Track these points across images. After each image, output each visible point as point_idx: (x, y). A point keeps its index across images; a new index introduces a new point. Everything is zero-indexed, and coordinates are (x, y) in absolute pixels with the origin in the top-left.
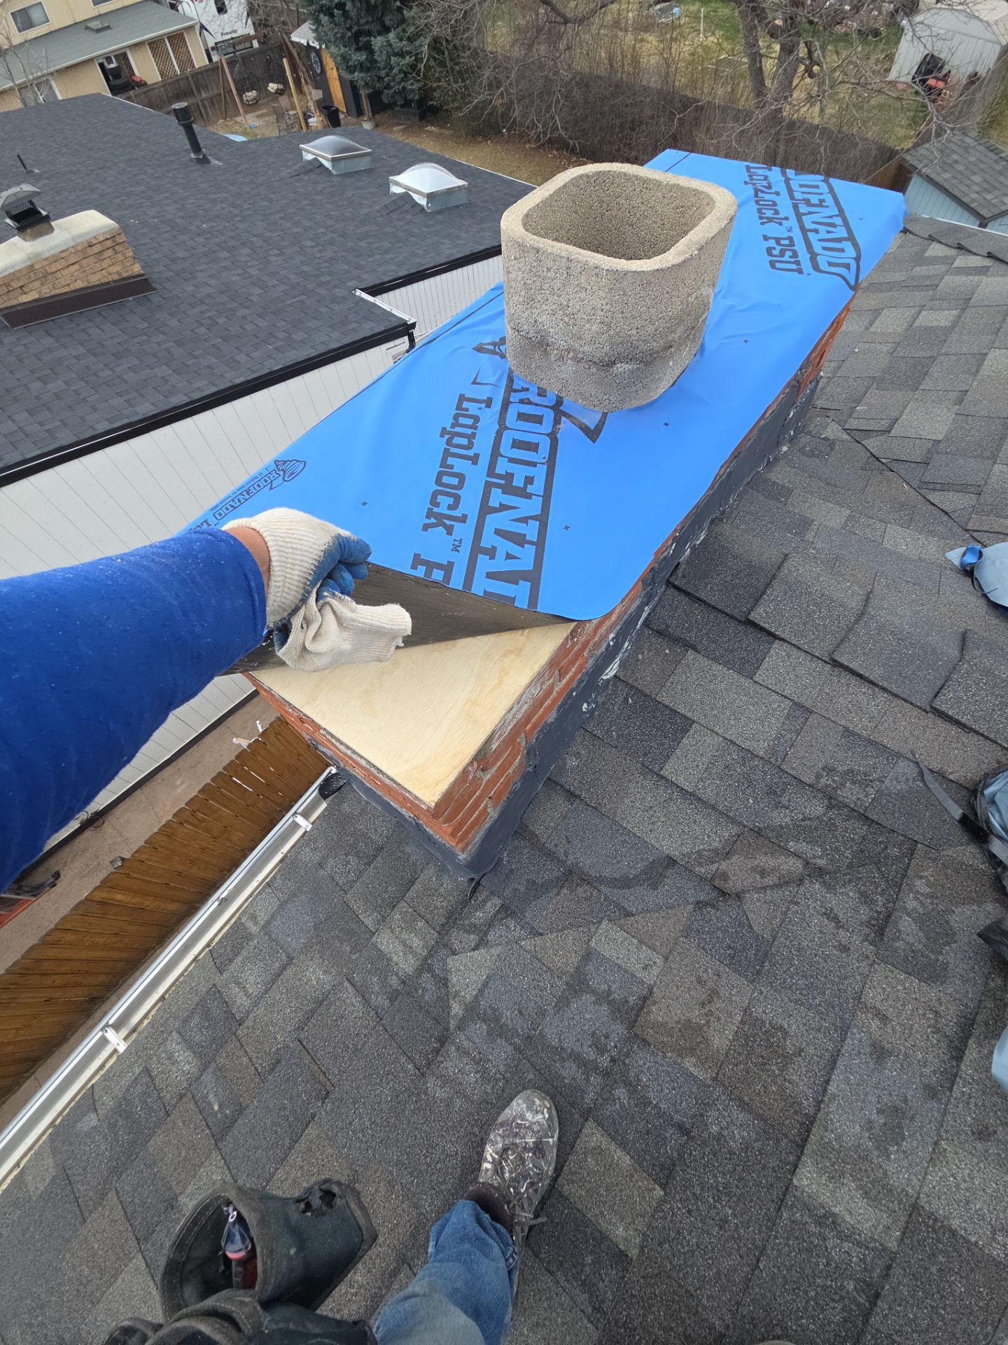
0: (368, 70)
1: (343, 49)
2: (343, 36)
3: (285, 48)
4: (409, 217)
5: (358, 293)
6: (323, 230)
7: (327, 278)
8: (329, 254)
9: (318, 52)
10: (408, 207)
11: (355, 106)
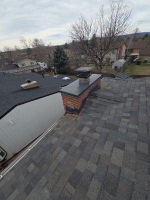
0: (60, 70)
1: (57, 69)
3: (51, 69)
4: (64, 81)
5: (60, 87)
9: (54, 69)
11: (58, 73)
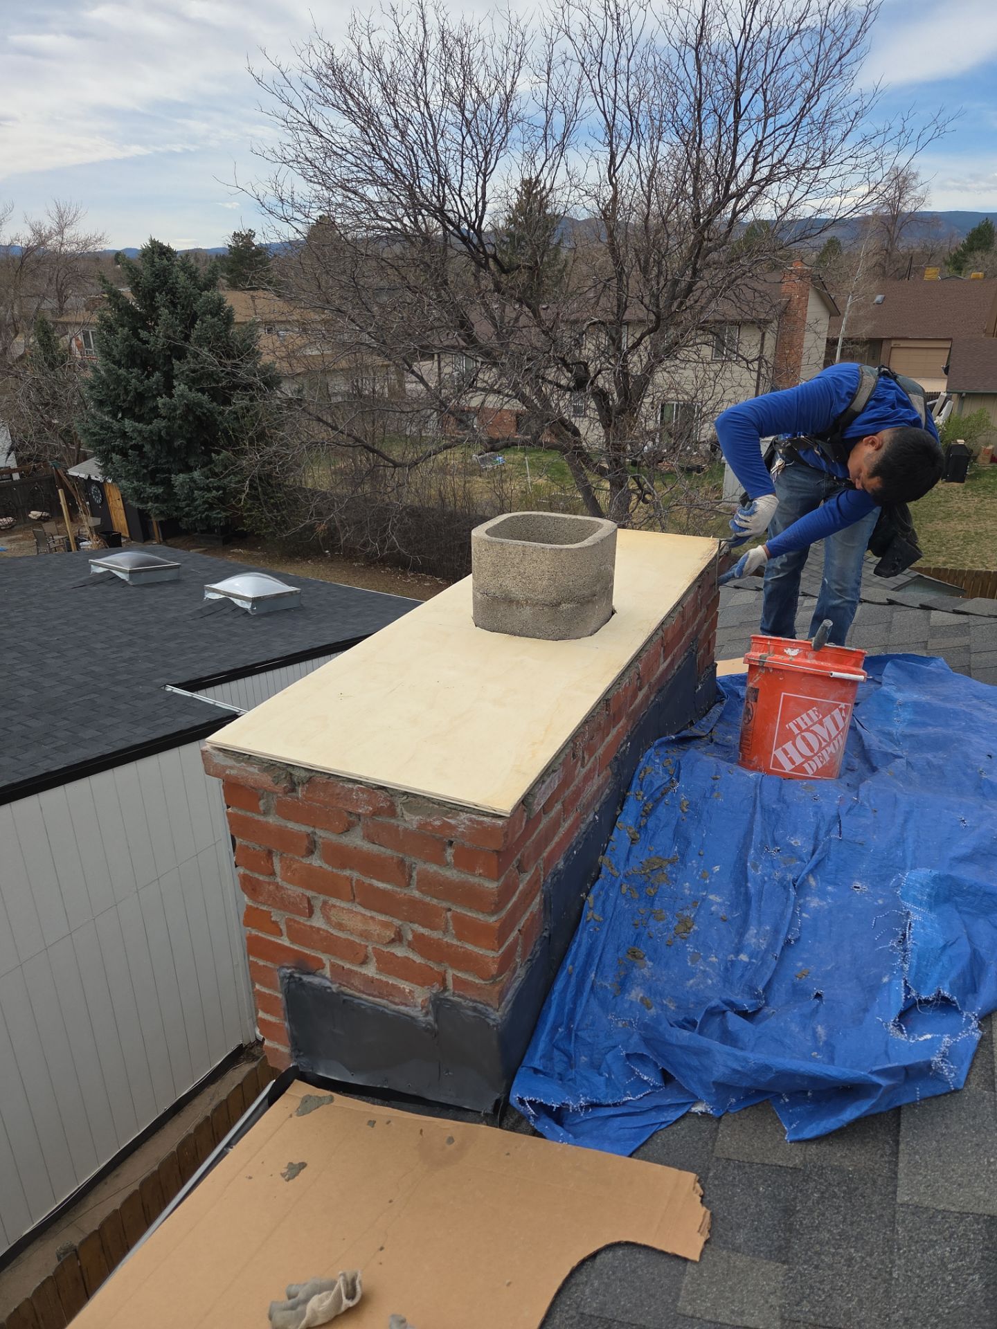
0: (164, 501)
1: (136, 483)
2: (136, 473)
3: (58, 480)
4: (229, 619)
5: (169, 688)
6: (118, 633)
7: (125, 677)
8: (127, 654)
9: (100, 486)
10: (226, 611)
11: (142, 531)
